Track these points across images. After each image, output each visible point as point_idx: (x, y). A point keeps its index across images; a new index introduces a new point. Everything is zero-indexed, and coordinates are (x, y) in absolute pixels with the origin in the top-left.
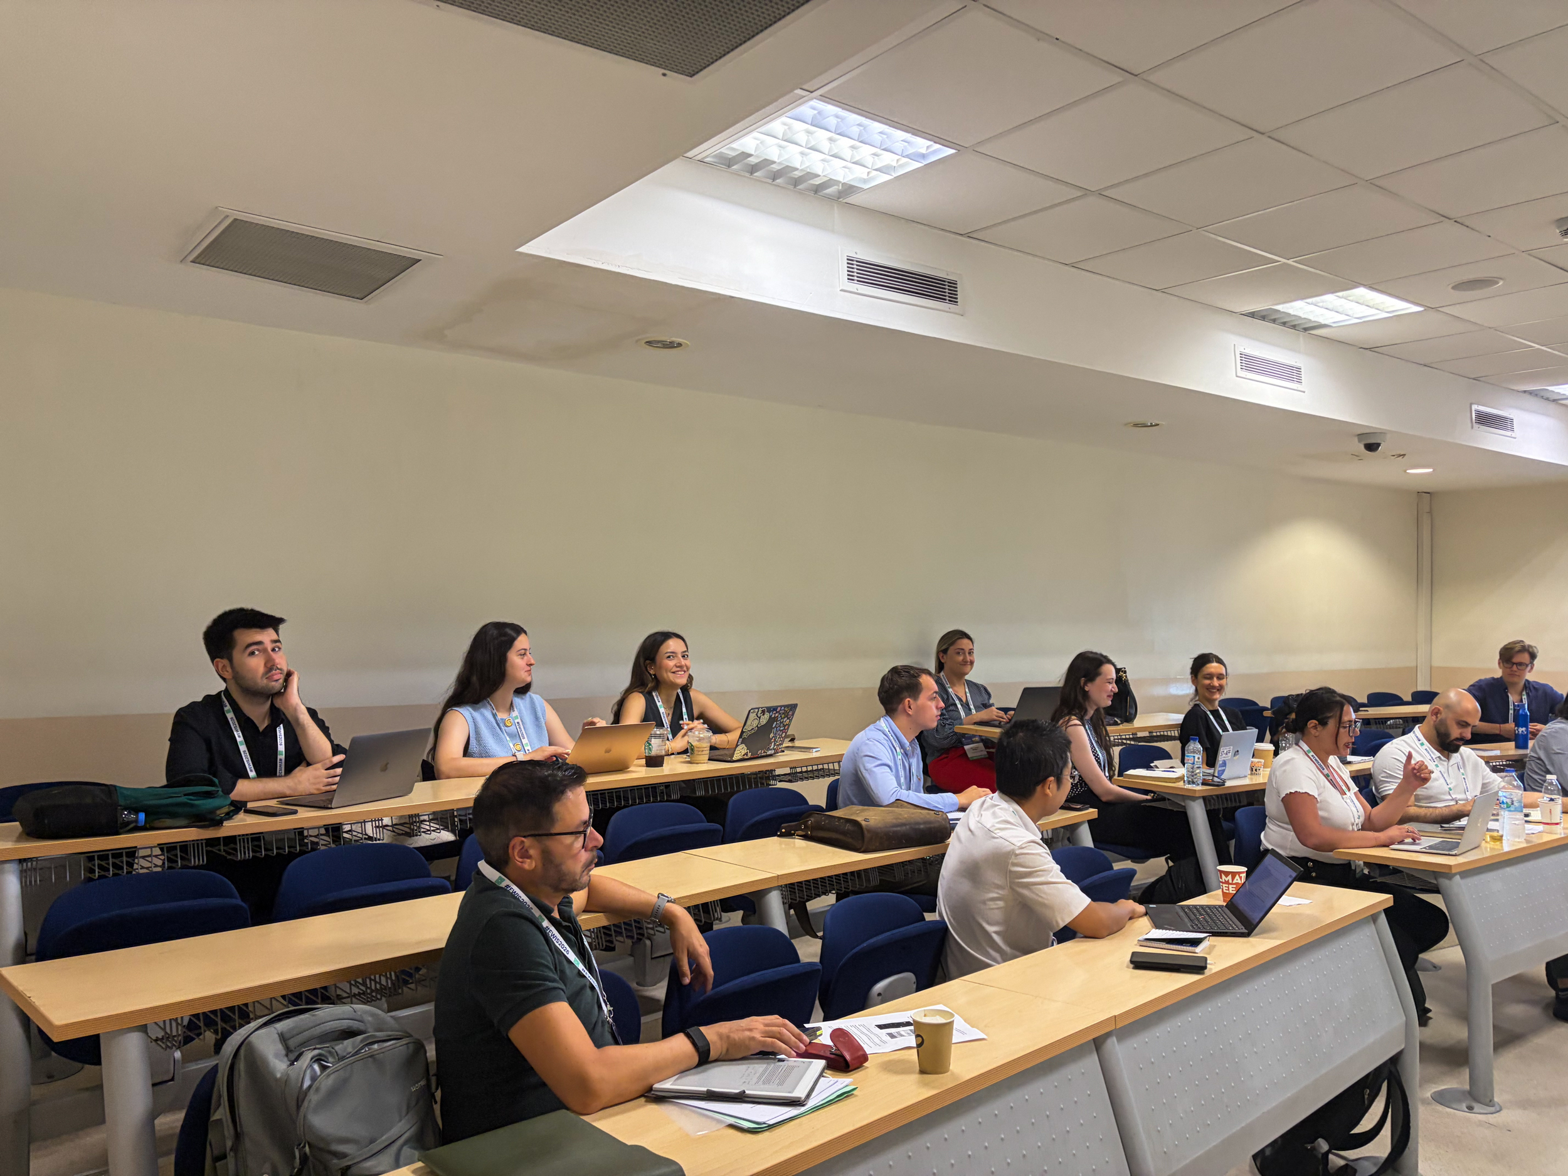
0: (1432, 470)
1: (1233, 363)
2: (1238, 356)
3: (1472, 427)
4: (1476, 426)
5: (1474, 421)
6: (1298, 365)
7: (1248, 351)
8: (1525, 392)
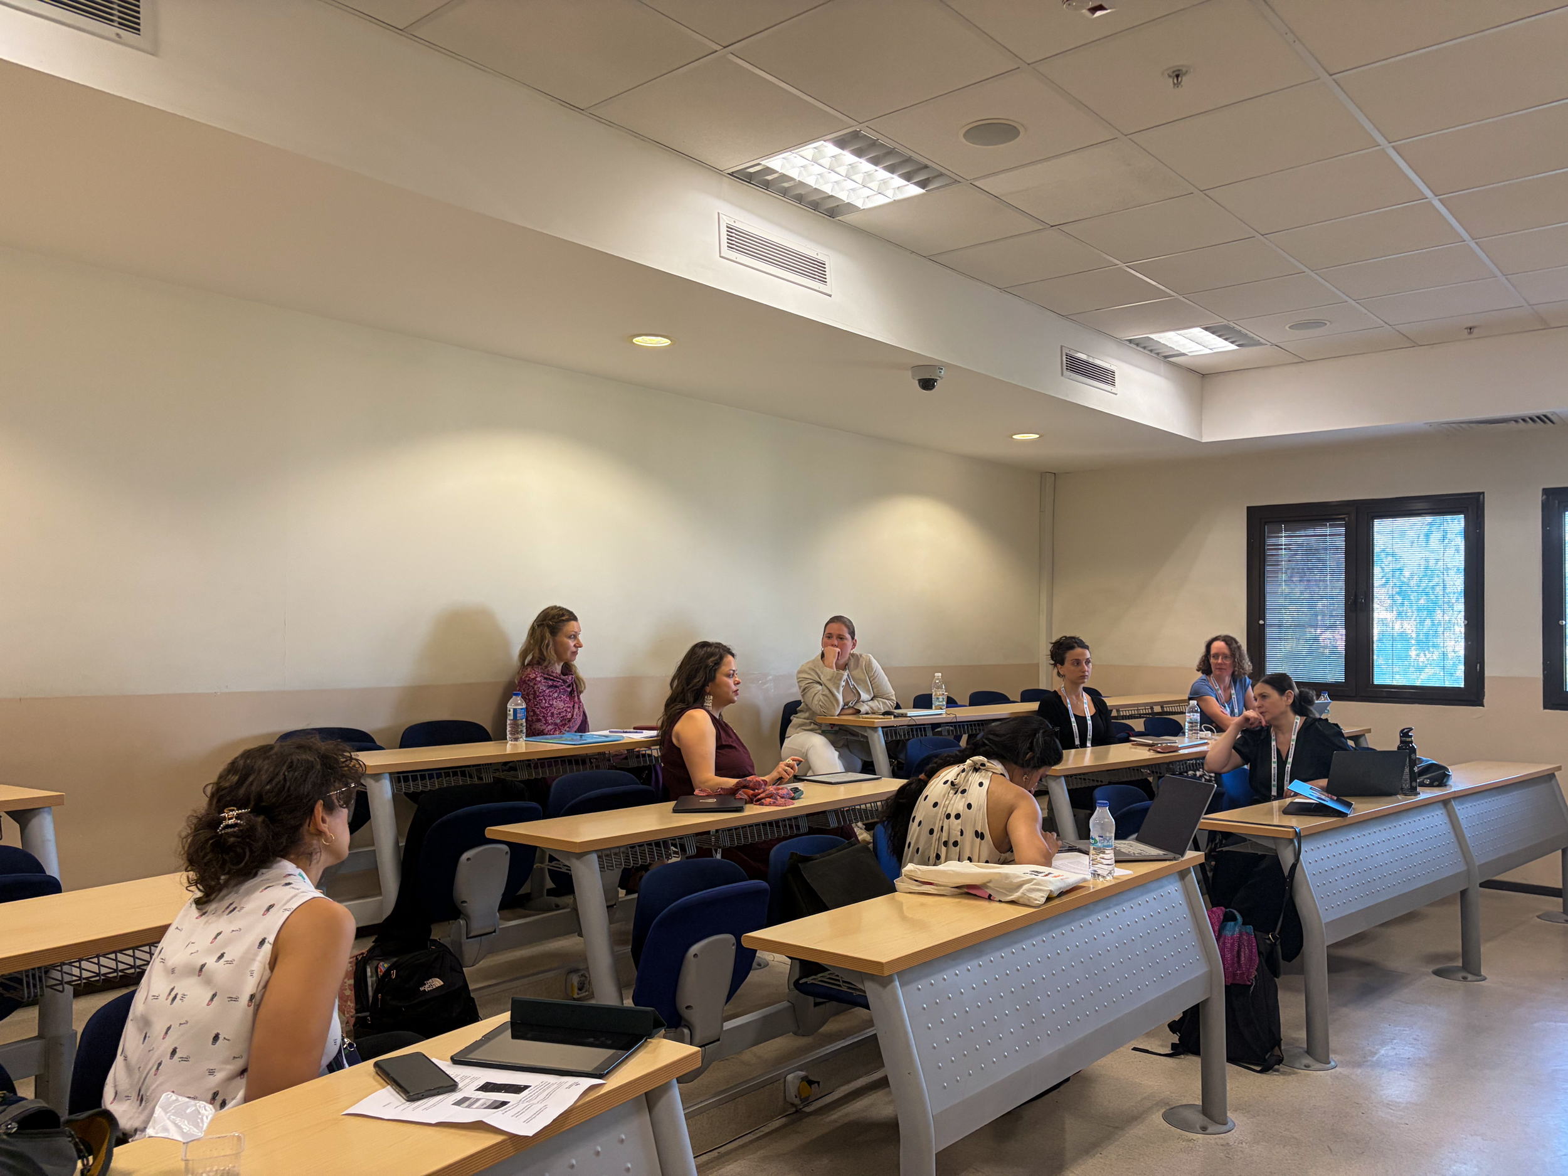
0: (1038, 436)
1: (714, 239)
2: (724, 230)
3: (1062, 375)
4: (1068, 373)
5: (1065, 367)
6: (820, 258)
7: (738, 225)
8: (1130, 341)
